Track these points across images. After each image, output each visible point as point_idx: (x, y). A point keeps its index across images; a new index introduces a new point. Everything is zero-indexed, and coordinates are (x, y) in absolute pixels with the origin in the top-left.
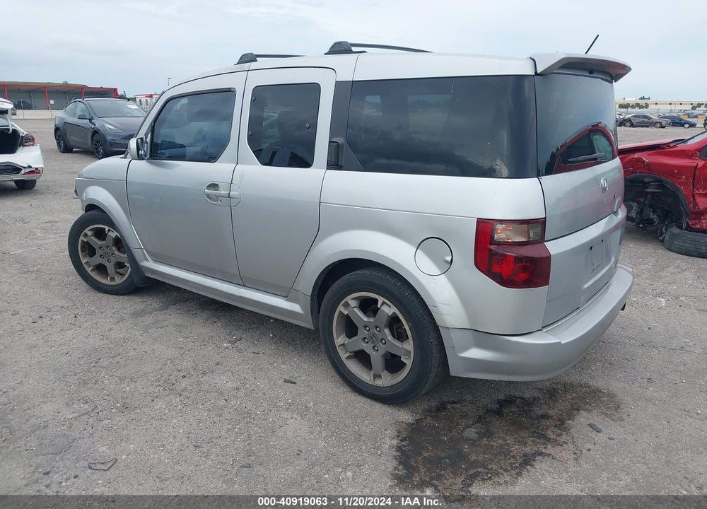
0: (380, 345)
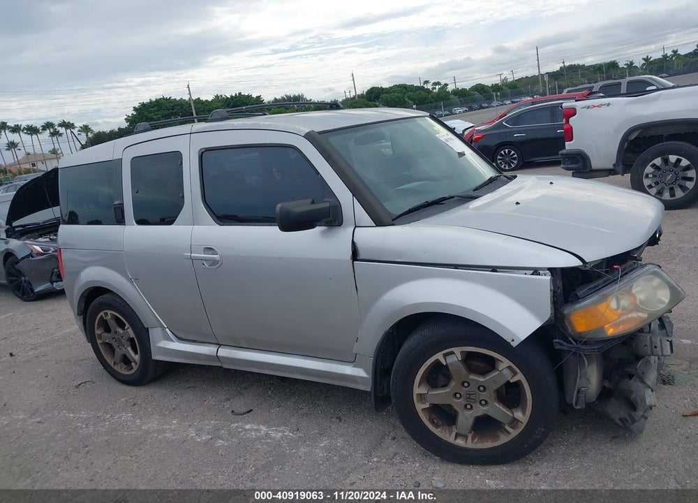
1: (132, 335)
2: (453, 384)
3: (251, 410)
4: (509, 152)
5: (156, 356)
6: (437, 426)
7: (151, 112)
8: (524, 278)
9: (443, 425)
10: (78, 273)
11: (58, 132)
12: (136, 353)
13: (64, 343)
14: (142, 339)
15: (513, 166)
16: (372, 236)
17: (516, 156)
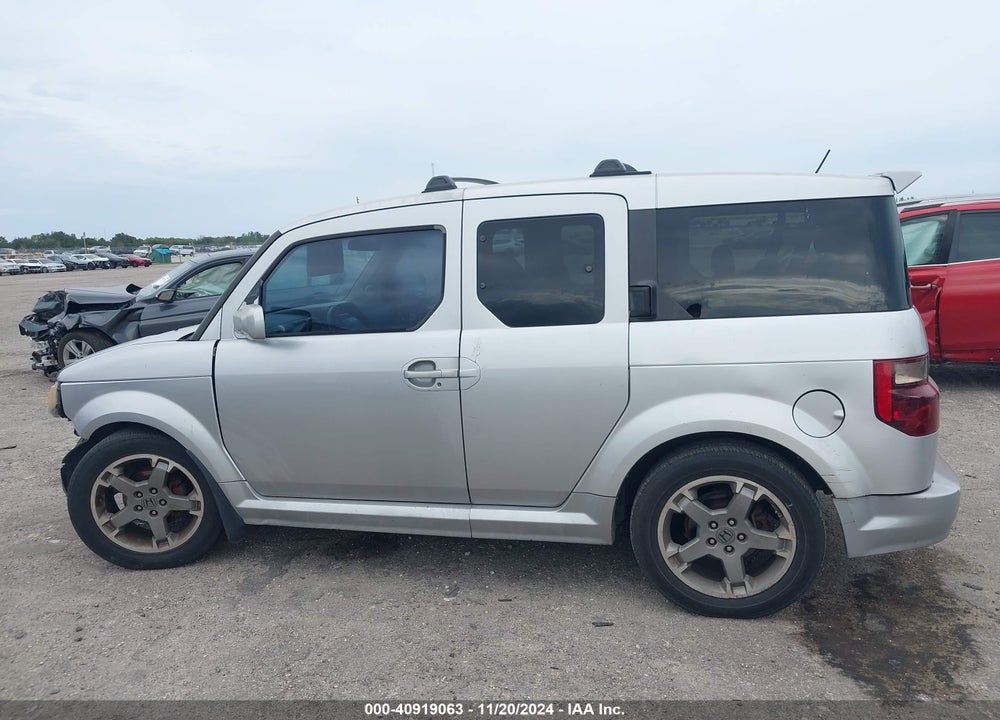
0: (736, 544)
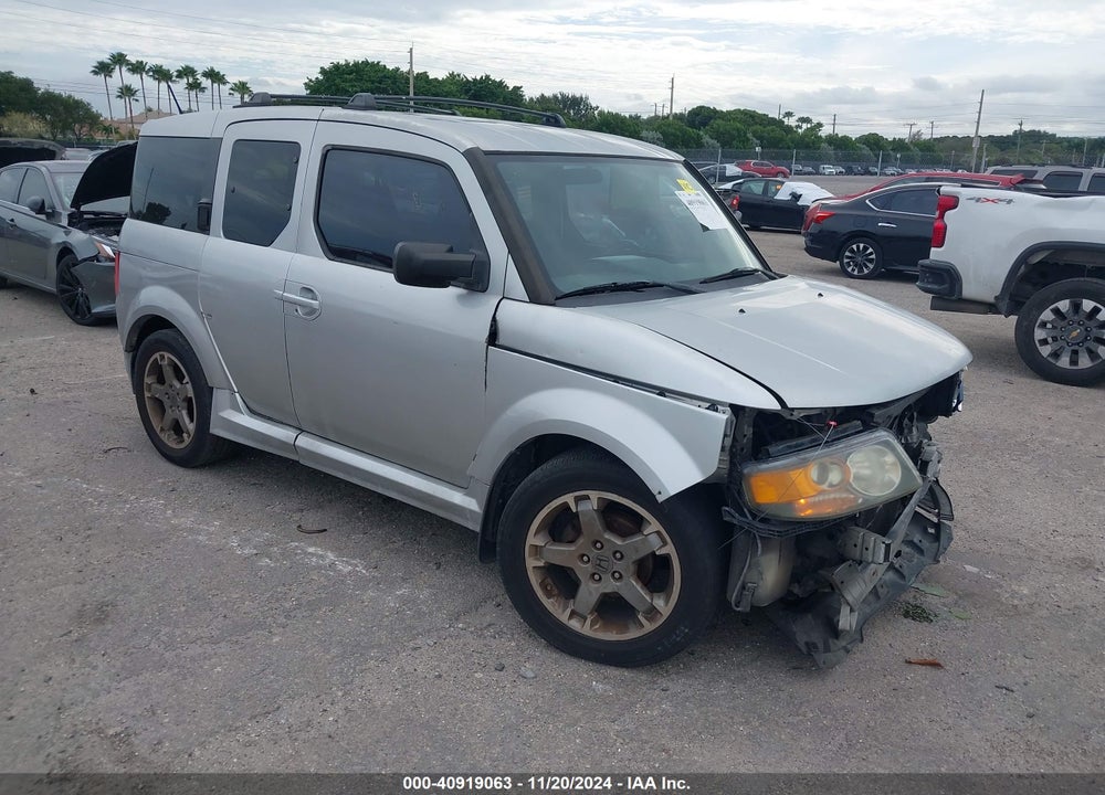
1: (191, 394)
2: (581, 541)
3: (325, 530)
4: (865, 249)
5: (215, 430)
6: (549, 595)
7: (345, 81)
8: (693, 411)
9: (558, 595)
10: (136, 290)
11: (200, 84)
12: (192, 421)
13: (110, 391)
14: (202, 403)
15: (866, 271)
16: (522, 316)
17: (873, 256)
